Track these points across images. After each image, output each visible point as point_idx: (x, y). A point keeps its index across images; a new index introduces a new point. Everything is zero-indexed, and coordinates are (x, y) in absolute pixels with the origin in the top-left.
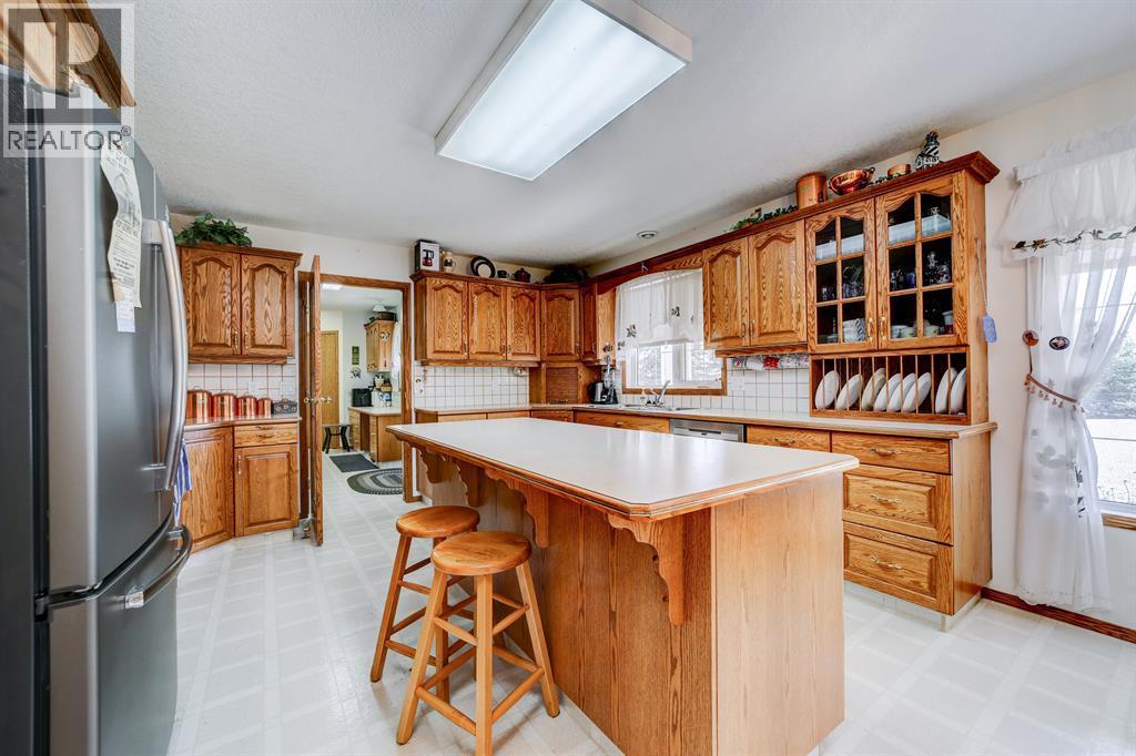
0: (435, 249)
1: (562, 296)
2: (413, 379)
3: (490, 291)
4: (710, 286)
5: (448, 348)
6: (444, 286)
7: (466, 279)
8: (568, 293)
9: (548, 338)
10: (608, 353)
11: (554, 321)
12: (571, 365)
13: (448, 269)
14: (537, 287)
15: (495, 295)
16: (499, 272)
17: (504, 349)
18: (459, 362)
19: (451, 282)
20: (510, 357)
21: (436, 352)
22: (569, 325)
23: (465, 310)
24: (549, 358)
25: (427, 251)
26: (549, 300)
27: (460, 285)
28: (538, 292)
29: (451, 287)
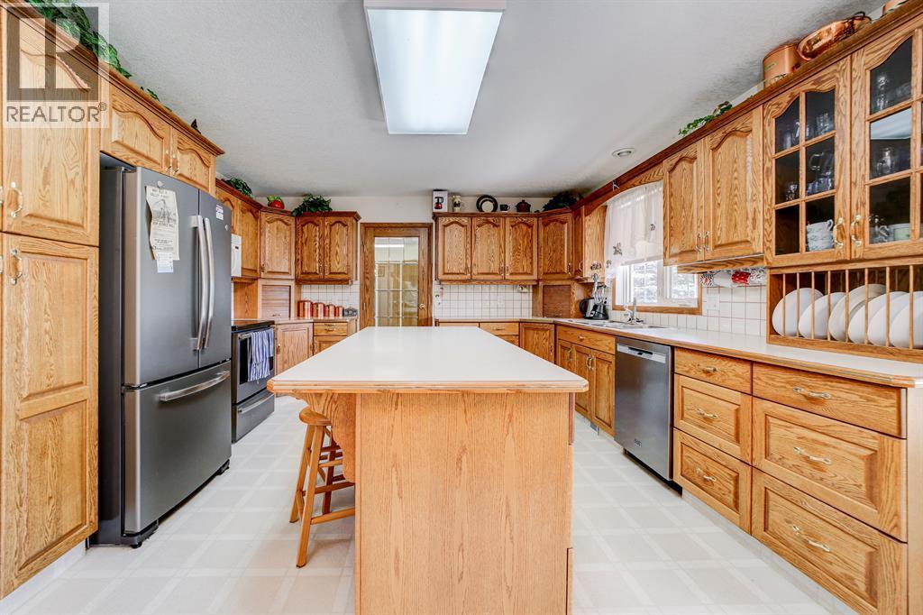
0: (445, 195)
1: (557, 220)
2: (434, 295)
3: (491, 223)
4: (669, 195)
5: (455, 270)
6: (452, 223)
7: (471, 216)
8: (562, 217)
9: (544, 259)
10: (595, 271)
11: (550, 244)
12: (564, 283)
13: (457, 210)
14: (538, 215)
15: (495, 226)
16: (501, 206)
17: (503, 270)
18: (464, 281)
19: (457, 219)
20: (508, 276)
21: (445, 274)
22: (563, 246)
23: (469, 240)
24: (546, 277)
25: (438, 198)
26: (546, 225)
27: (465, 221)
28: (536, 219)
29: (457, 223)
